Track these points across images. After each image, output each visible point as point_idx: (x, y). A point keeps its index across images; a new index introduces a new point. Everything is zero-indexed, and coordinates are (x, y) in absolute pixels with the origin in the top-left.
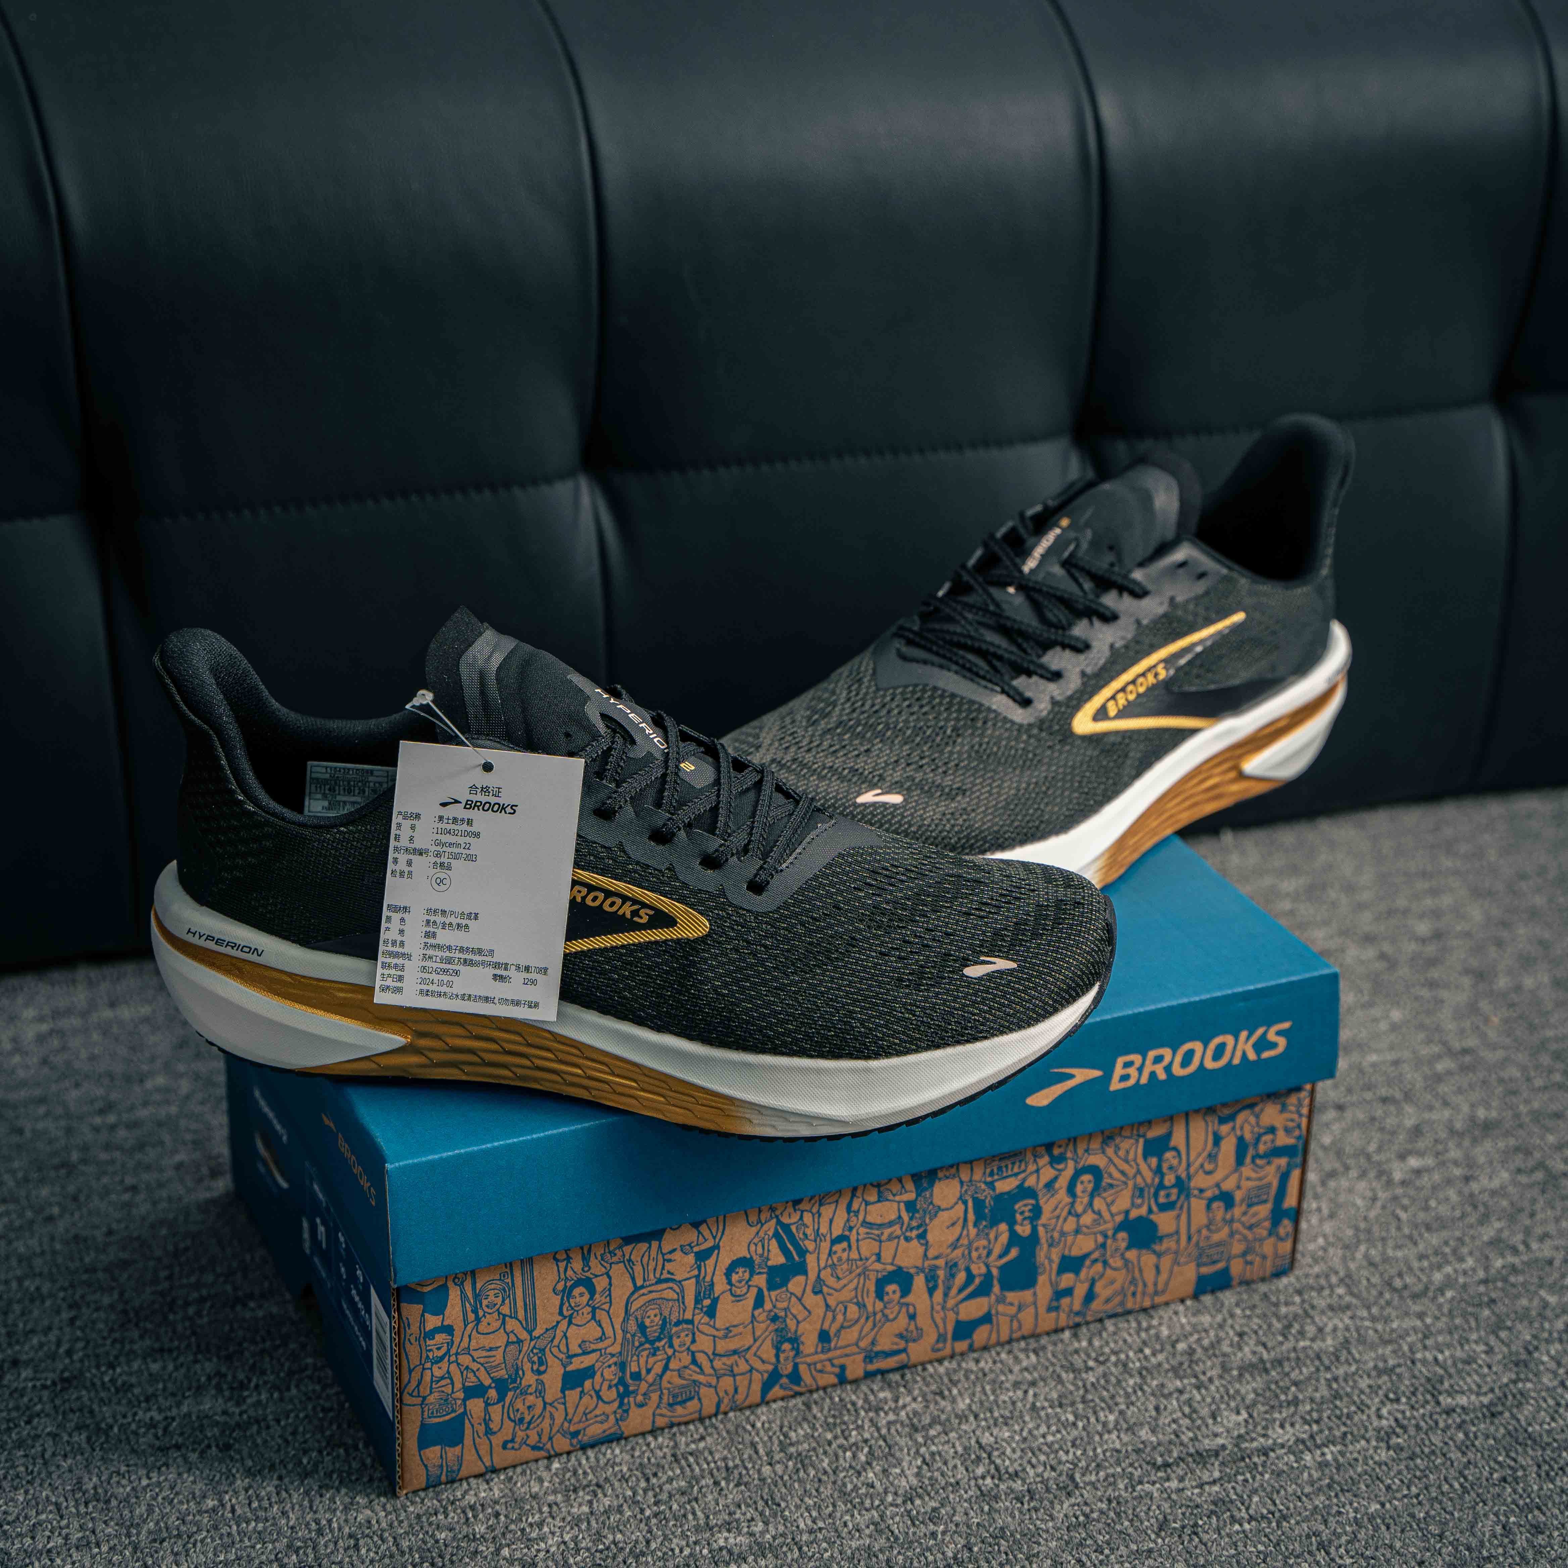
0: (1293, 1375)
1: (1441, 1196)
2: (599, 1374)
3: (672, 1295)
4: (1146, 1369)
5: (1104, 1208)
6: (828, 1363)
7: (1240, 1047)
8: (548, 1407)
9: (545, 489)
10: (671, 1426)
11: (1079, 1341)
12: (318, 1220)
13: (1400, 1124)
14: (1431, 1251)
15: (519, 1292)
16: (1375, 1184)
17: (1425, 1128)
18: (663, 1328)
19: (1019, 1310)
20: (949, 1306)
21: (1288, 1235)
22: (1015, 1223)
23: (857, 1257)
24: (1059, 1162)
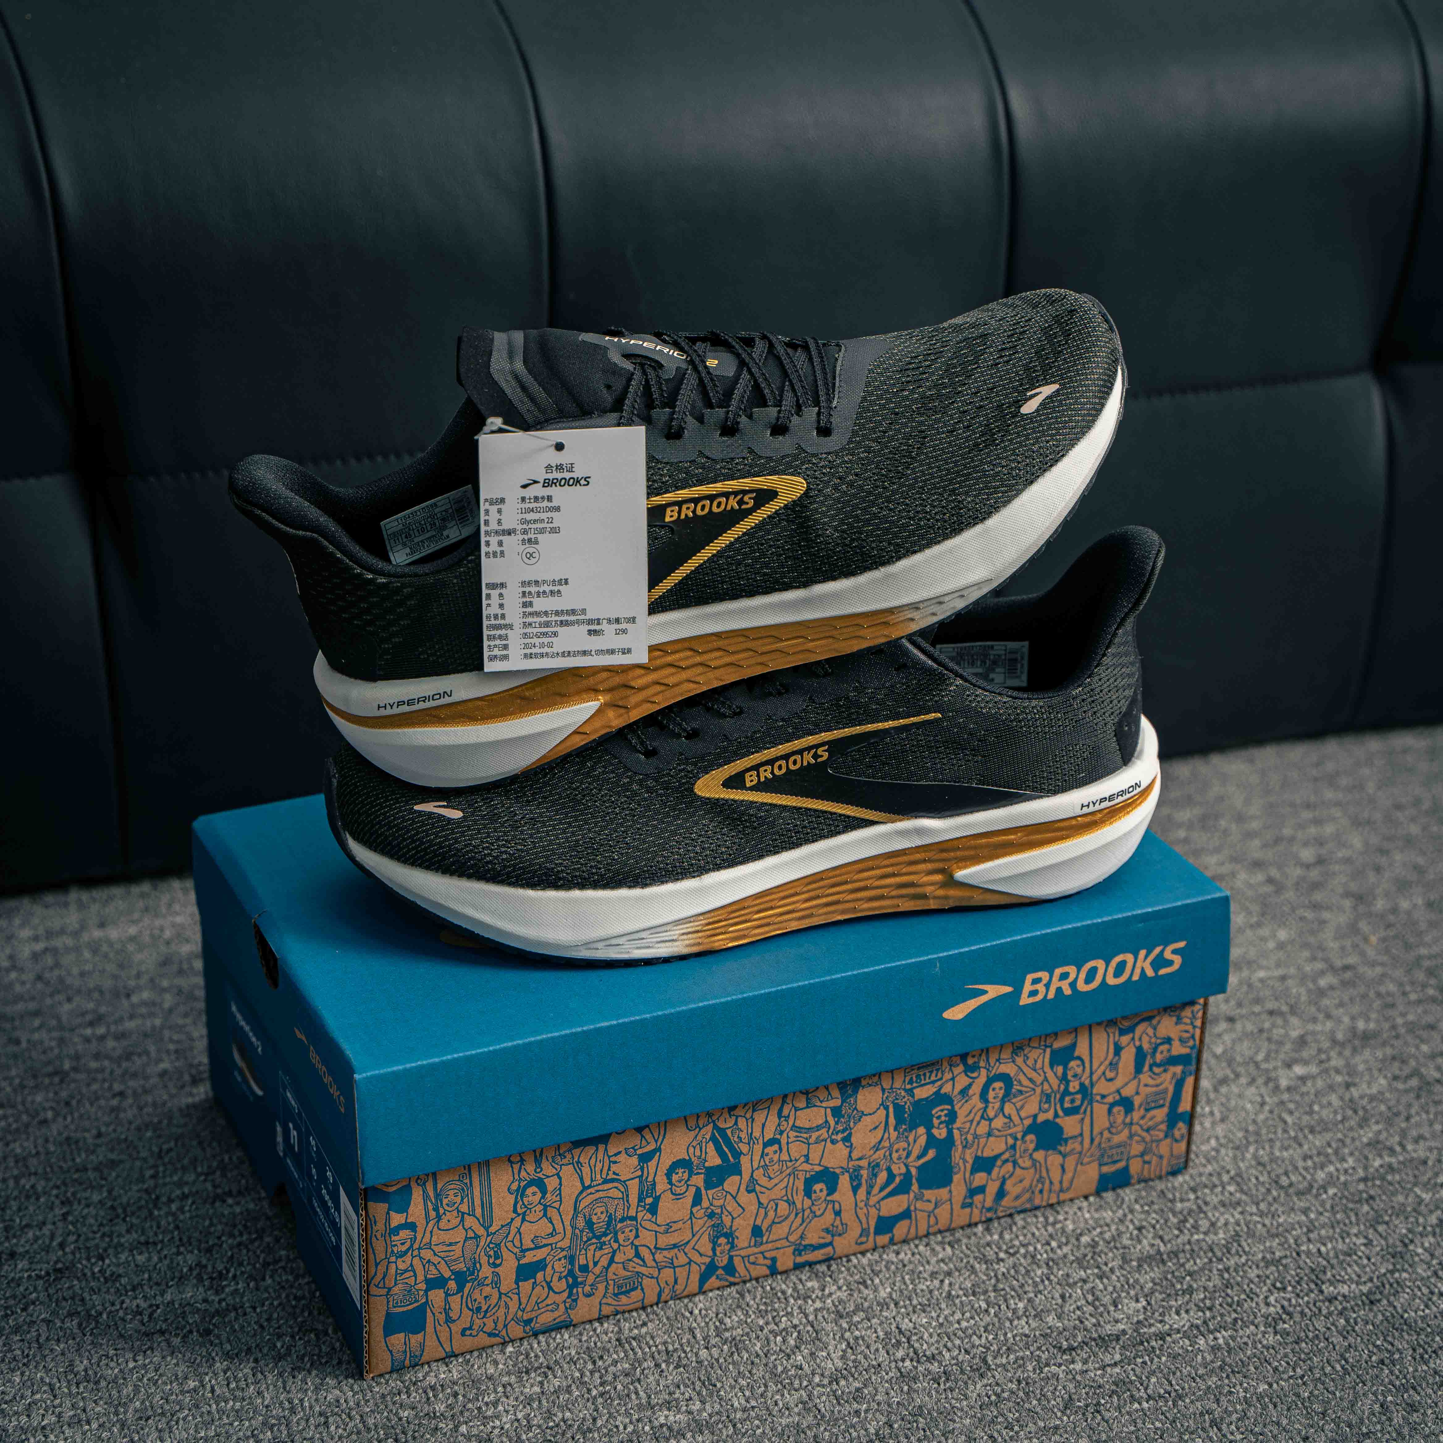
0: (1188, 1266)
1: (1324, 1101)
2: (549, 1267)
3: (617, 1194)
4: (1053, 1260)
5: (1014, 1113)
7: (1139, 964)
8: (503, 1297)
10: (616, 1314)
11: (991, 1235)
12: (291, 1125)
13: (1287, 1035)
14: (1315, 1152)
15: (477, 1193)
16: (1263, 1090)
17: (1309, 1038)
18: (609, 1224)
19: (936, 1206)
20: (871, 1203)
21: (1182, 1136)
22: (933, 1127)
23: (787, 1158)
24: (972, 1072)
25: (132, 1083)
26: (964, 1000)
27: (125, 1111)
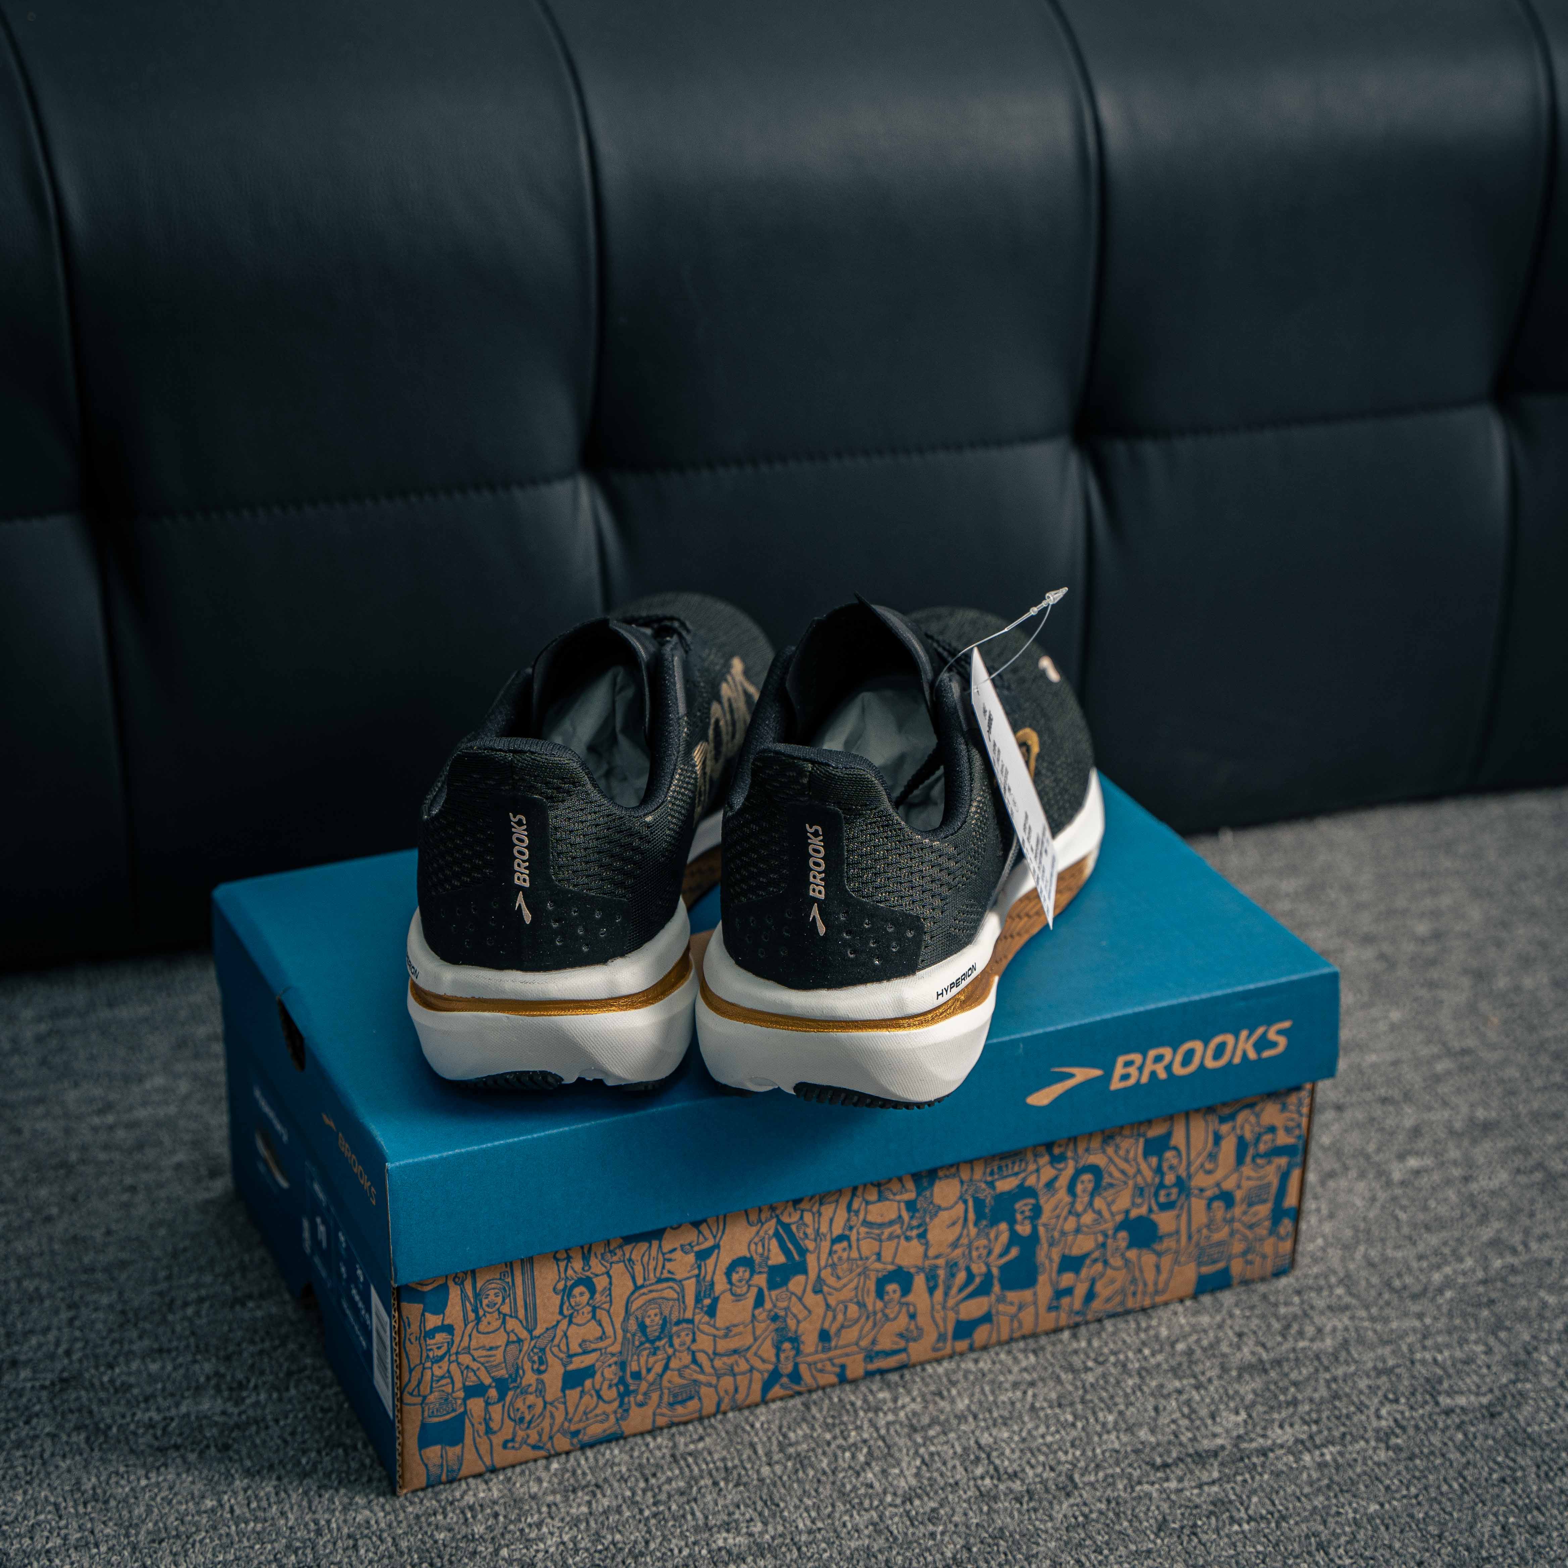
0: (1292, 1376)
1: (1440, 1196)
2: (599, 1373)
3: (673, 1294)
4: (1145, 1369)
5: (1104, 1208)
6: (828, 1363)
7: (1240, 1046)
8: (548, 1407)
9: (543, 489)
10: (671, 1426)
11: (1078, 1341)
12: (318, 1220)
13: (1399, 1125)
14: (1430, 1252)
16: (1374, 1184)
17: (1424, 1128)
18: (663, 1327)
19: (1020, 1309)
20: (949, 1305)
21: (1288, 1235)
22: (1016, 1222)
23: (857, 1256)
24: (1059, 1162)
25: (143, 1177)
27: (136, 1207)
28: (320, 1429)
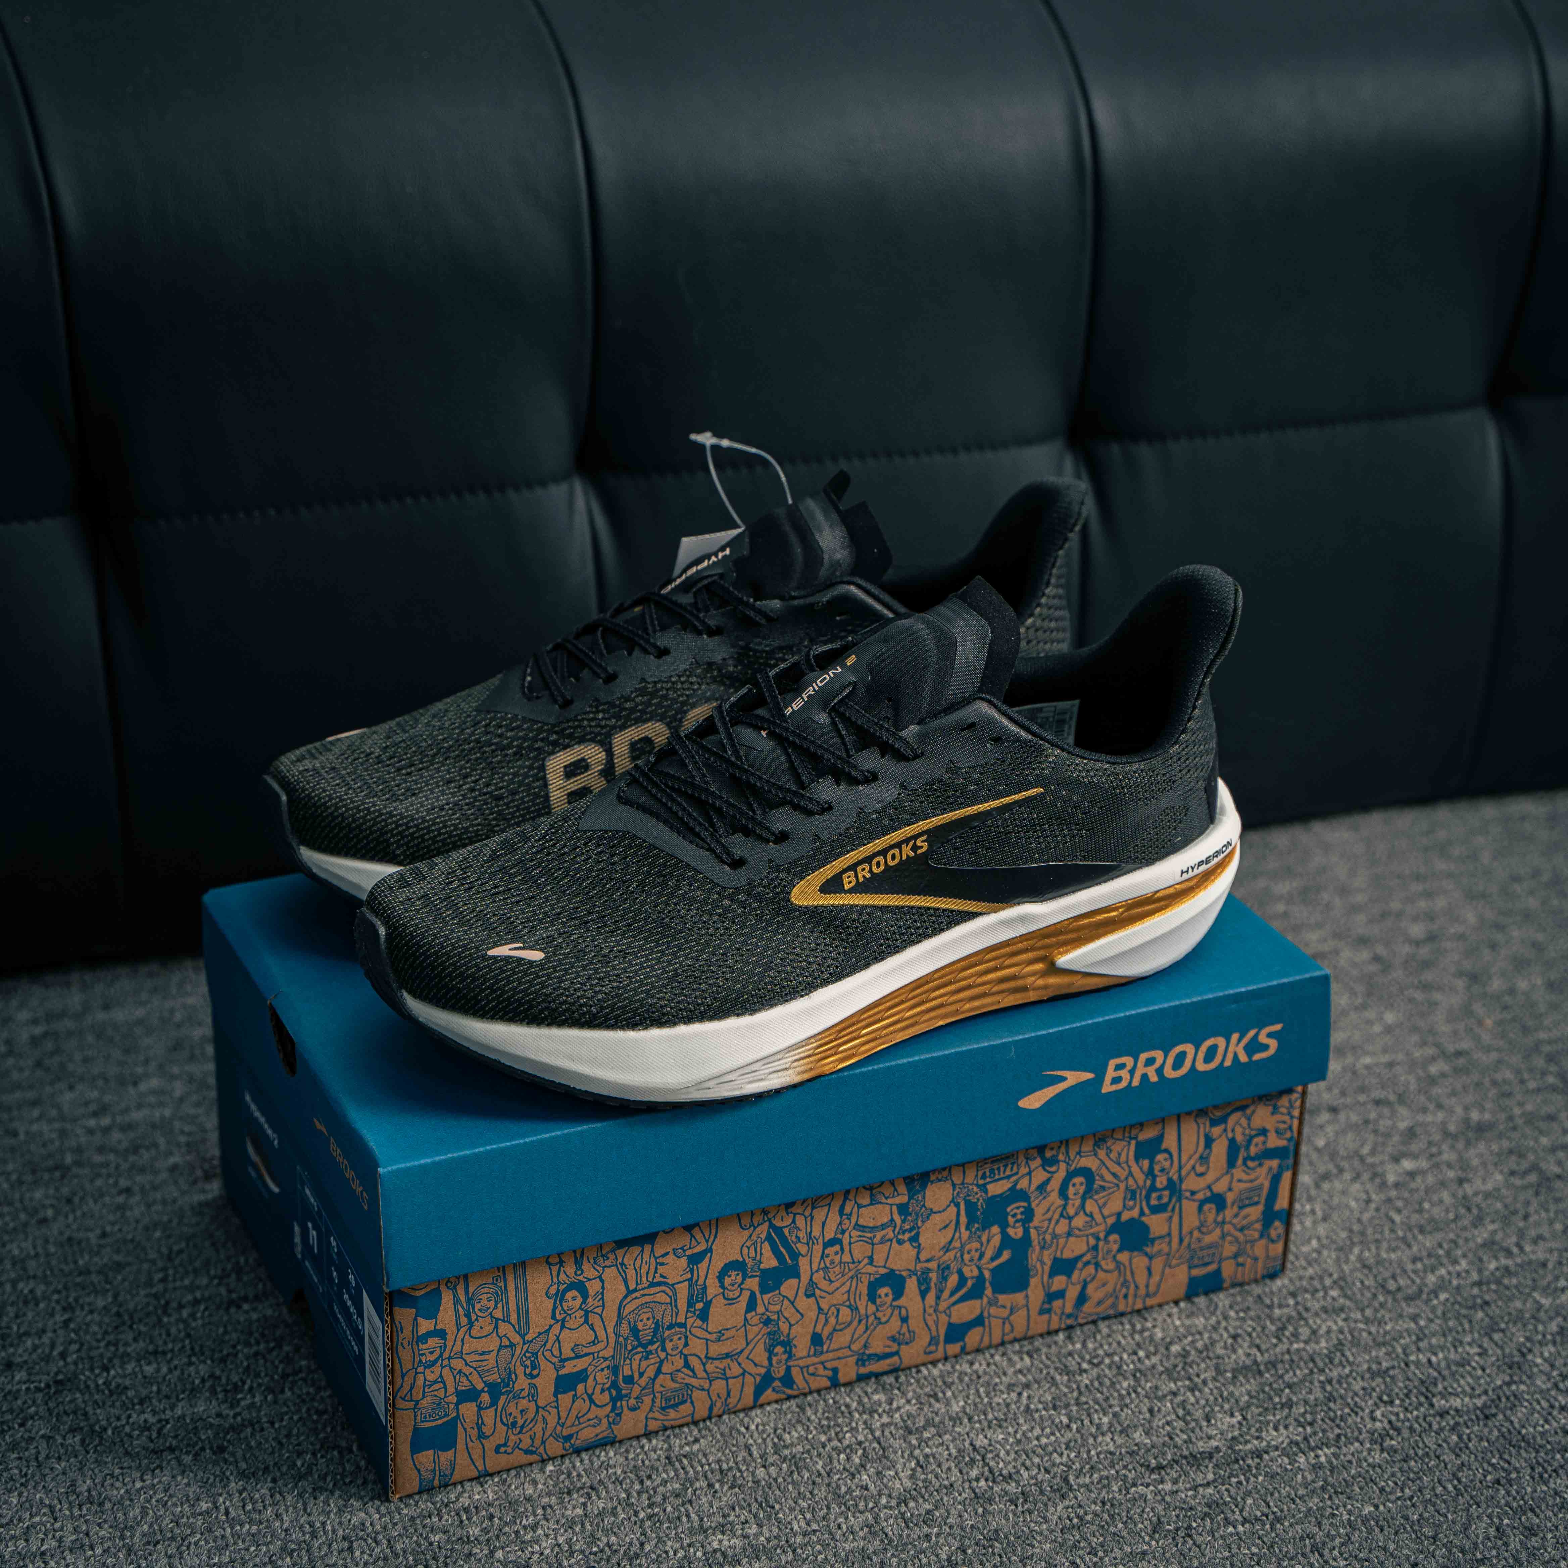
0: (1287, 1378)
1: (1435, 1198)
2: (591, 1378)
3: (664, 1298)
4: (1140, 1371)
5: (1096, 1210)
6: (820, 1367)
7: (1231, 1048)
8: (541, 1412)
9: (539, 491)
10: (665, 1429)
11: (1073, 1344)
12: (310, 1225)
13: (1394, 1127)
14: (1424, 1254)
15: (512, 1296)
16: (1368, 1186)
17: (1418, 1130)
18: (655, 1331)
19: (1012, 1312)
20: (941, 1308)
21: (1279, 1236)
22: (1008, 1225)
23: (849, 1260)
24: (1051, 1166)
25: (139, 1179)
26: (1041, 1088)
27: (131, 1209)
28: (315, 1431)
